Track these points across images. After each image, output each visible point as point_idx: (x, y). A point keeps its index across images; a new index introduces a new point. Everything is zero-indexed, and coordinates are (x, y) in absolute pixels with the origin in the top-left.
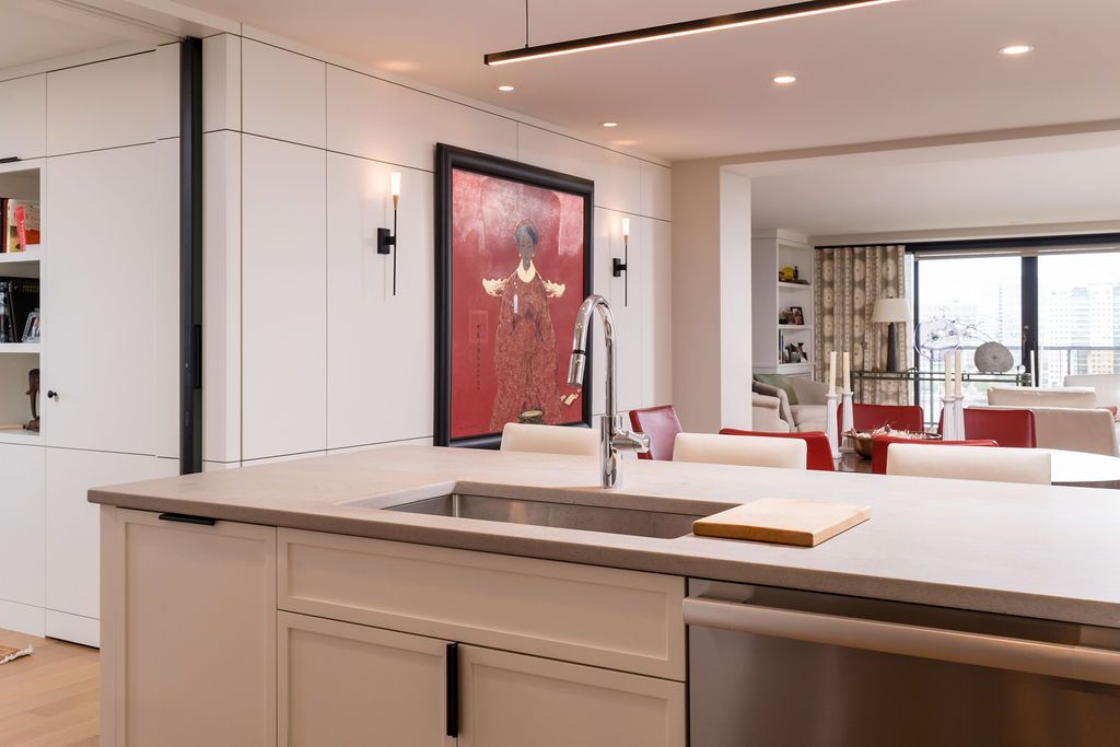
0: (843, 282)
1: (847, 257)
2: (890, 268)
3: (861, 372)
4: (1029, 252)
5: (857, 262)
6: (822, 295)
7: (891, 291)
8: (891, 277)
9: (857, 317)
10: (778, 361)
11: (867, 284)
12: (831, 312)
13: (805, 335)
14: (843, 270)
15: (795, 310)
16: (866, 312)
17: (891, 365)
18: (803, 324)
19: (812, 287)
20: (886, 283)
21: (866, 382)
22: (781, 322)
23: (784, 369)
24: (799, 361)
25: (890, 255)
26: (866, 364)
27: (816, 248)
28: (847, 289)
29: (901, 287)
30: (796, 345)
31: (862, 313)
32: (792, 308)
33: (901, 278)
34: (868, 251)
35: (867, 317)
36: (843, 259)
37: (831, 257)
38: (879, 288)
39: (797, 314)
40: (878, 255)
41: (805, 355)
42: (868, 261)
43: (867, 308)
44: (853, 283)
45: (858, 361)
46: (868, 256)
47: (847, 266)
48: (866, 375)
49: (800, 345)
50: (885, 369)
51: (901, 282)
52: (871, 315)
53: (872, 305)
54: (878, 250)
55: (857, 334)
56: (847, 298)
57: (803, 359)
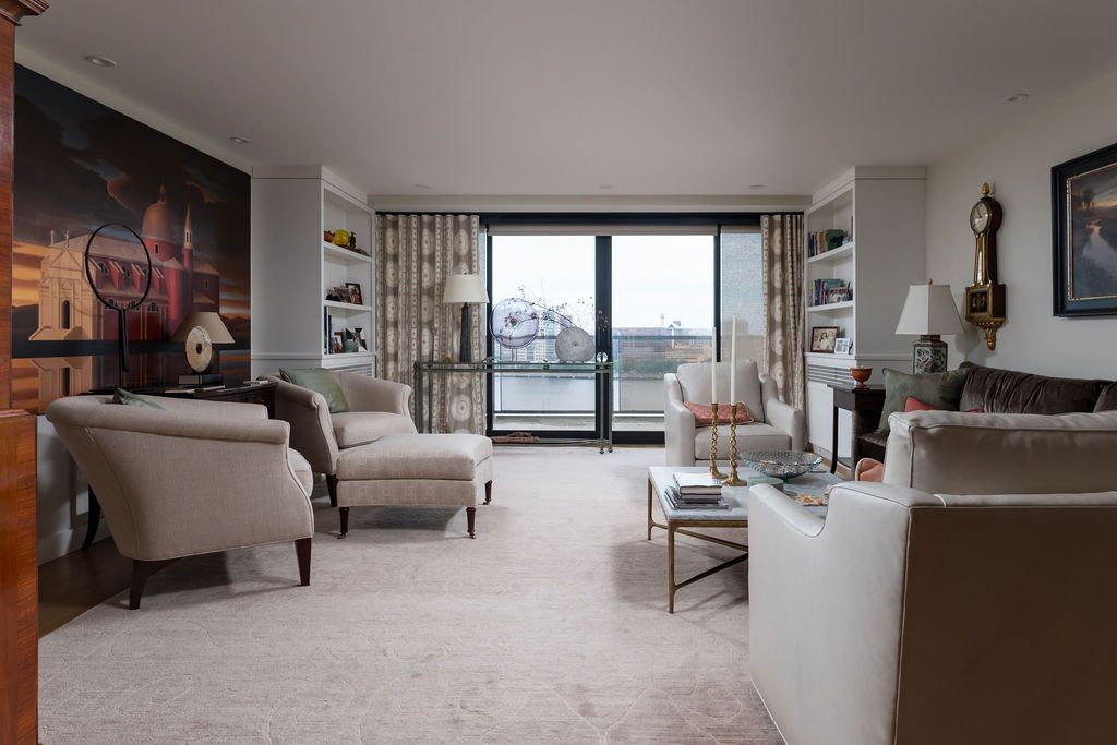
0: (408, 256)
1: (414, 225)
2: (463, 240)
3: (431, 362)
4: (603, 230)
5: (426, 232)
6: (384, 272)
7: (464, 266)
8: (464, 251)
9: (425, 298)
10: (323, 350)
11: (438, 259)
12: (395, 292)
13: (364, 318)
14: (408, 241)
15: (351, 287)
16: (436, 292)
17: (465, 355)
18: (361, 304)
19: (372, 260)
20: (457, 259)
21: (435, 375)
22: (329, 298)
23: (330, 361)
24: (356, 350)
25: (462, 225)
26: (435, 353)
27: (377, 213)
28: (414, 264)
29: (475, 264)
30: (353, 331)
31: (430, 292)
32: (347, 285)
33: (475, 253)
34: (438, 220)
35: (436, 298)
36: (408, 228)
37: (395, 226)
38: (450, 263)
39: (354, 292)
40: (449, 225)
41: (363, 343)
42: (438, 231)
43: (436, 287)
44: (420, 258)
45: (426, 351)
46: (438, 226)
47: (414, 236)
48: (434, 366)
49: (358, 330)
50: (456, 359)
51: (475, 258)
52: (441, 296)
53: (443, 284)
54: (450, 219)
55: (425, 318)
56: (414, 275)
57: (361, 348)
